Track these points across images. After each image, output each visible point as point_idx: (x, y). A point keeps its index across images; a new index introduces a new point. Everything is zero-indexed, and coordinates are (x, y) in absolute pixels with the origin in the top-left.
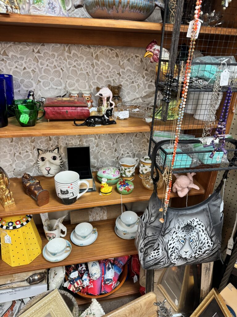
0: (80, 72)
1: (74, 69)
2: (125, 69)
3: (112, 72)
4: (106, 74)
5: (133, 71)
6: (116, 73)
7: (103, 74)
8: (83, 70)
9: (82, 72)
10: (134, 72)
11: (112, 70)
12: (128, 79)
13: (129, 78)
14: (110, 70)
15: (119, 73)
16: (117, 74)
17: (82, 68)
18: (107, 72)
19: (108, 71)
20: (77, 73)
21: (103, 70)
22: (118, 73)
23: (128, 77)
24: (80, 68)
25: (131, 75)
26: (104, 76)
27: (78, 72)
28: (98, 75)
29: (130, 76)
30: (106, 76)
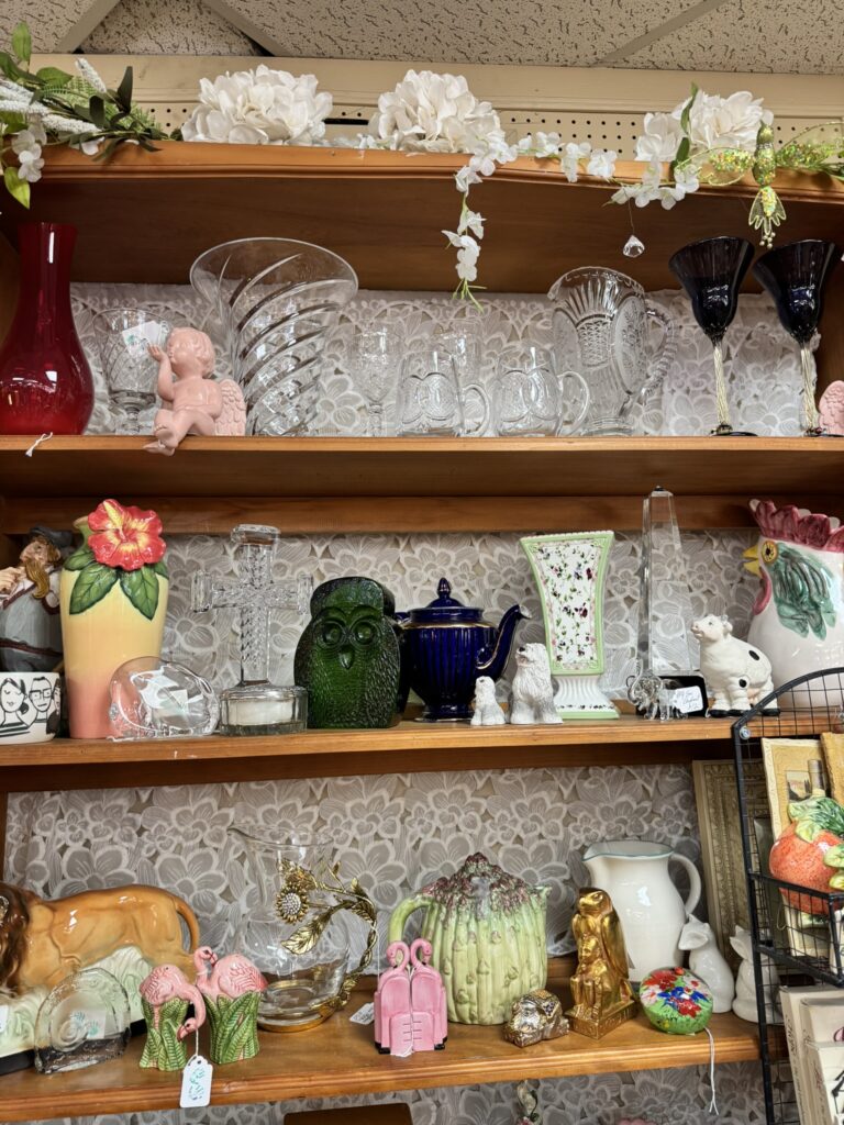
0: (494, 1106)
1: (476, 1093)
2: (634, 1083)
3: (595, 1092)
4: (576, 1103)
5: (662, 1086)
6: (609, 1096)
7: (568, 1105)
8: (504, 1097)
9: (499, 1104)
10: (666, 1091)
11: (594, 1088)
12: (649, 1113)
13: (650, 1110)
14: (589, 1088)
15: (619, 1097)
16: (613, 1098)
17: (498, 1093)
18: (579, 1095)
19: (582, 1091)
20: (483, 1107)
21: (565, 1092)
22: (615, 1095)
23: (646, 1105)
24: (493, 1091)
25: (656, 1099)
26: (570, 1111)
27: (487, 1104)
28: (551, 1107)
29: (655, 1103)
30: (578, 1108)
